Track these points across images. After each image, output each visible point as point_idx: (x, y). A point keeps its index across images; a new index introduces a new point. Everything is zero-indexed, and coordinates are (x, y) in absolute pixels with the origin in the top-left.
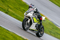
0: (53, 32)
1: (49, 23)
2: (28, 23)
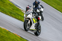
0: (13, 13)
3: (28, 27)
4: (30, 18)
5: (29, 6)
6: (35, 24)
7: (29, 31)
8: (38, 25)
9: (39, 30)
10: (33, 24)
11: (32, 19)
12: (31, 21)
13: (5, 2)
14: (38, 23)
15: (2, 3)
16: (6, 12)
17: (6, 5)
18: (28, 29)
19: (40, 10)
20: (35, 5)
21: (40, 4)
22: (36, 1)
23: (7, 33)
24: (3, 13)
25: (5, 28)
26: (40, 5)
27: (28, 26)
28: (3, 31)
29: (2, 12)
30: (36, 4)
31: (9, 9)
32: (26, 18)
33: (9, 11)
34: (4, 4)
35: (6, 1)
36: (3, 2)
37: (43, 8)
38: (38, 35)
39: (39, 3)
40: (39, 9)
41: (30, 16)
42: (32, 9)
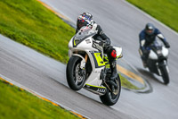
1: (61, 27)
3: (79, 79)
4: (87, 51)
7: (83, 91)
8: (112, 73)
9: (116, 88)
10: (94, 69)
11: (92, 54)
12: (88, 59)
13: (47, 23)
14: (111, 66)
15: (40, 23)
16: (50, 51)
17: (52, 29)
18: (79, 84)
19: (159, 52)
20: (145, 38)
21: (160, 35)
22: (147, 27)
23: (55, 110)
24: (42, 53)
25: (48, 99)
26: (161, 39)
27: (81, 75)
28: (42, 105)
29: (38, 51)
30: (149, 36)
31: (61, 43)
32: (74, 53)
33: (59, 49)
34: (47, 26)
35: (50, 19)
36: (42, 21)
37: (167, 46)
38: (113, 104)
39: (156, 32)
40: (155, 49)
41: (86, 45)
42: (95, 26)
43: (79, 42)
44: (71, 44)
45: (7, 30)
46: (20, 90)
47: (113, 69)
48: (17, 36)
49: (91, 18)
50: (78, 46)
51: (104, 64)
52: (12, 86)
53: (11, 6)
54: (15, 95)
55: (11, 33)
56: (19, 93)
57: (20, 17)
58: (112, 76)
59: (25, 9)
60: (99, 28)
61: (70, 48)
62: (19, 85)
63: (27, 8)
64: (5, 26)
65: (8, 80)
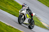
2: (22, 19)
4: (24, 13)
5: (24, 4)
6: (28, 19)
8: (32, 20)
38: (32, 29)
42: (27, 7)
43: (22, 11)
44: (20, 11)
45: (13, 13)
46: (16, 29)
47: (32, 19)
48: (15, 15)
49: (26, 5)
50: (22, 12)
51: (29, 17)
52: (14, 28)
53: (14, 7)
54: (15, 31)
55: (14, 14)
56: (16, 30)
57: (16, 10)
58: (32, 21)
59: (18, 8)
60: (28, 8)
61: (20, 13)
62: (16, 28)
63: (18, 7)
64: (12, 12)
65: (13, 27)
